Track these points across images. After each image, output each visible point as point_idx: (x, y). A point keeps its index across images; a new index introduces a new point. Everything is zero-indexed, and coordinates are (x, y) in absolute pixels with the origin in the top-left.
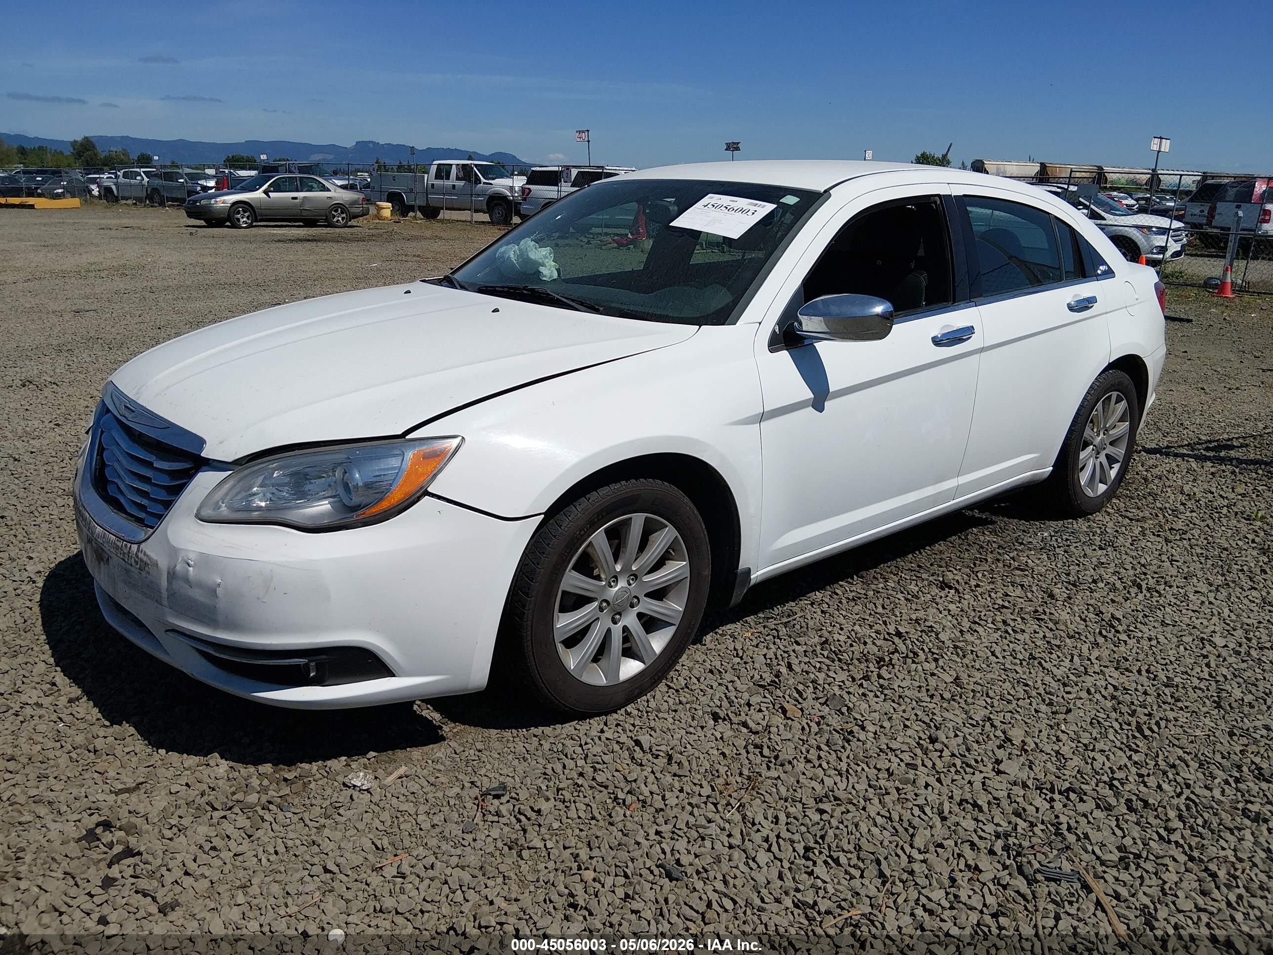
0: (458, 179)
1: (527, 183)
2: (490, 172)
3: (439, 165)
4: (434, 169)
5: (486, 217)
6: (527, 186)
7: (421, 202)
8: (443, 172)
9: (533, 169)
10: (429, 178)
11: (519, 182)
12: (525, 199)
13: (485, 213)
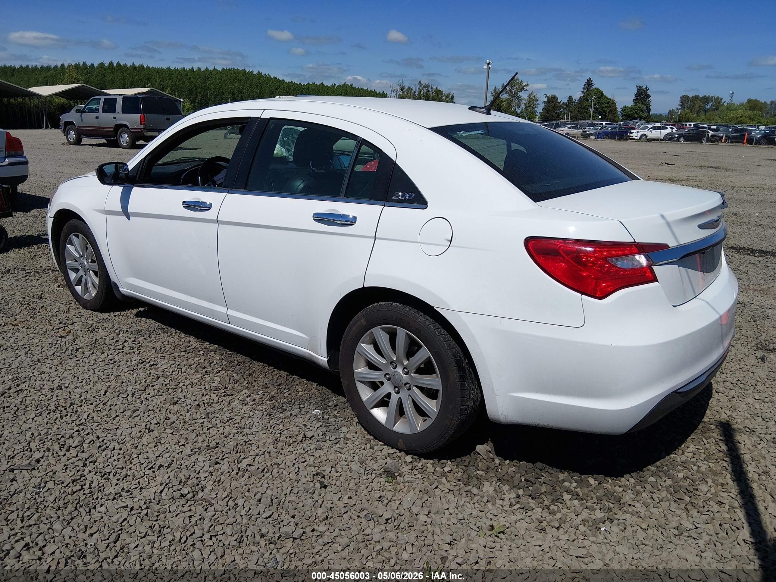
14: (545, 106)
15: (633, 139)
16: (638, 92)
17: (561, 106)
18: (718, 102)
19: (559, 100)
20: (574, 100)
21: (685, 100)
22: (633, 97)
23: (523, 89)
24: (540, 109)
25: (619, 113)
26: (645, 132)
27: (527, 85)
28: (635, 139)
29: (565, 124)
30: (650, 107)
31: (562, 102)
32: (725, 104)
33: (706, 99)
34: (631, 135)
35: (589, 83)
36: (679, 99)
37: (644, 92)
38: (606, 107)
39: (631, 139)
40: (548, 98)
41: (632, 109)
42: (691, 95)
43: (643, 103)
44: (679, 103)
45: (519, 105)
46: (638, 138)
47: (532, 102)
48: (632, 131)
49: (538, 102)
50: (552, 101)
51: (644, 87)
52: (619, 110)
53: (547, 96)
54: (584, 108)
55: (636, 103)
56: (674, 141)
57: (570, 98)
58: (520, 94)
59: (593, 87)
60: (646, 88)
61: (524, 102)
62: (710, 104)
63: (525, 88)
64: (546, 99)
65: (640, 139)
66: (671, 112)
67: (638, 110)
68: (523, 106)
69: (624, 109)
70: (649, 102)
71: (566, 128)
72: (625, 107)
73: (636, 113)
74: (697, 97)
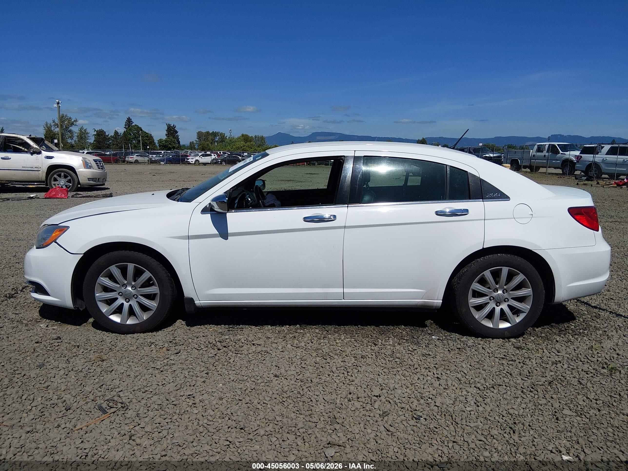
0: (548, 152)
1: (580, 153)
2: (565, 148)
3: (538, 145)
4: (536, 147)
5: (560, 171)
6: (581, 155)
7: (527, 164)
8: (540, 149)
9: (585, 146)
10: (532, 152)
11: (577, 153)
12: (578, 162)
13: (560, 169)
14: (95, 138)
15: (189, 163)
16: (168, 128)
17: (109, 138)
18: (223, 136)
19: (107, 134)
20: (119, 134)
21: (200, 135)
22: (166, 132)
23: (72, 124)
24: (91, 140)
25: (157, 145)
26: (197, 158)
27: (76, 121)
28: (191, 164)
29: (132, 153)
30: (179, 140)
31: (110, 135)
32: (228, 138)
33: (215, 134)
34: (188, 161)
35: (129, 121)
36: (196, 134)
37: (173, 129)
38: (146, 139)
39: (189, 164)
40: (97, 132)
41: (166, 141)
42: (204, 131)
43: (173, 137)
44: (196, 137)
45: (72, 138)
46: (193, 163)
47: (83, 135)
48: (188, 158)
49: (89, 135)
50: (100, 134)
51: (172, 125)
52: (156, 142)
53: (95, 131)
54: (129, 140)
55: (168, 136)
56: (219, 164)
57: (116, 133)
58: (70, 128)
59: (133, 124)
60: (174, 126)
61: (76, 135)
62: (218, 137)
63: (75, 123)
64: (95, 133)
65: (195, 163)
66: (192, 143)
67: (171, 142)
68: (75, 138)
69: (160, 141)
70: (178, 136)
71: (135, 156)
72: (161, 140)
73: (170, 144)
74: (208, 133)
